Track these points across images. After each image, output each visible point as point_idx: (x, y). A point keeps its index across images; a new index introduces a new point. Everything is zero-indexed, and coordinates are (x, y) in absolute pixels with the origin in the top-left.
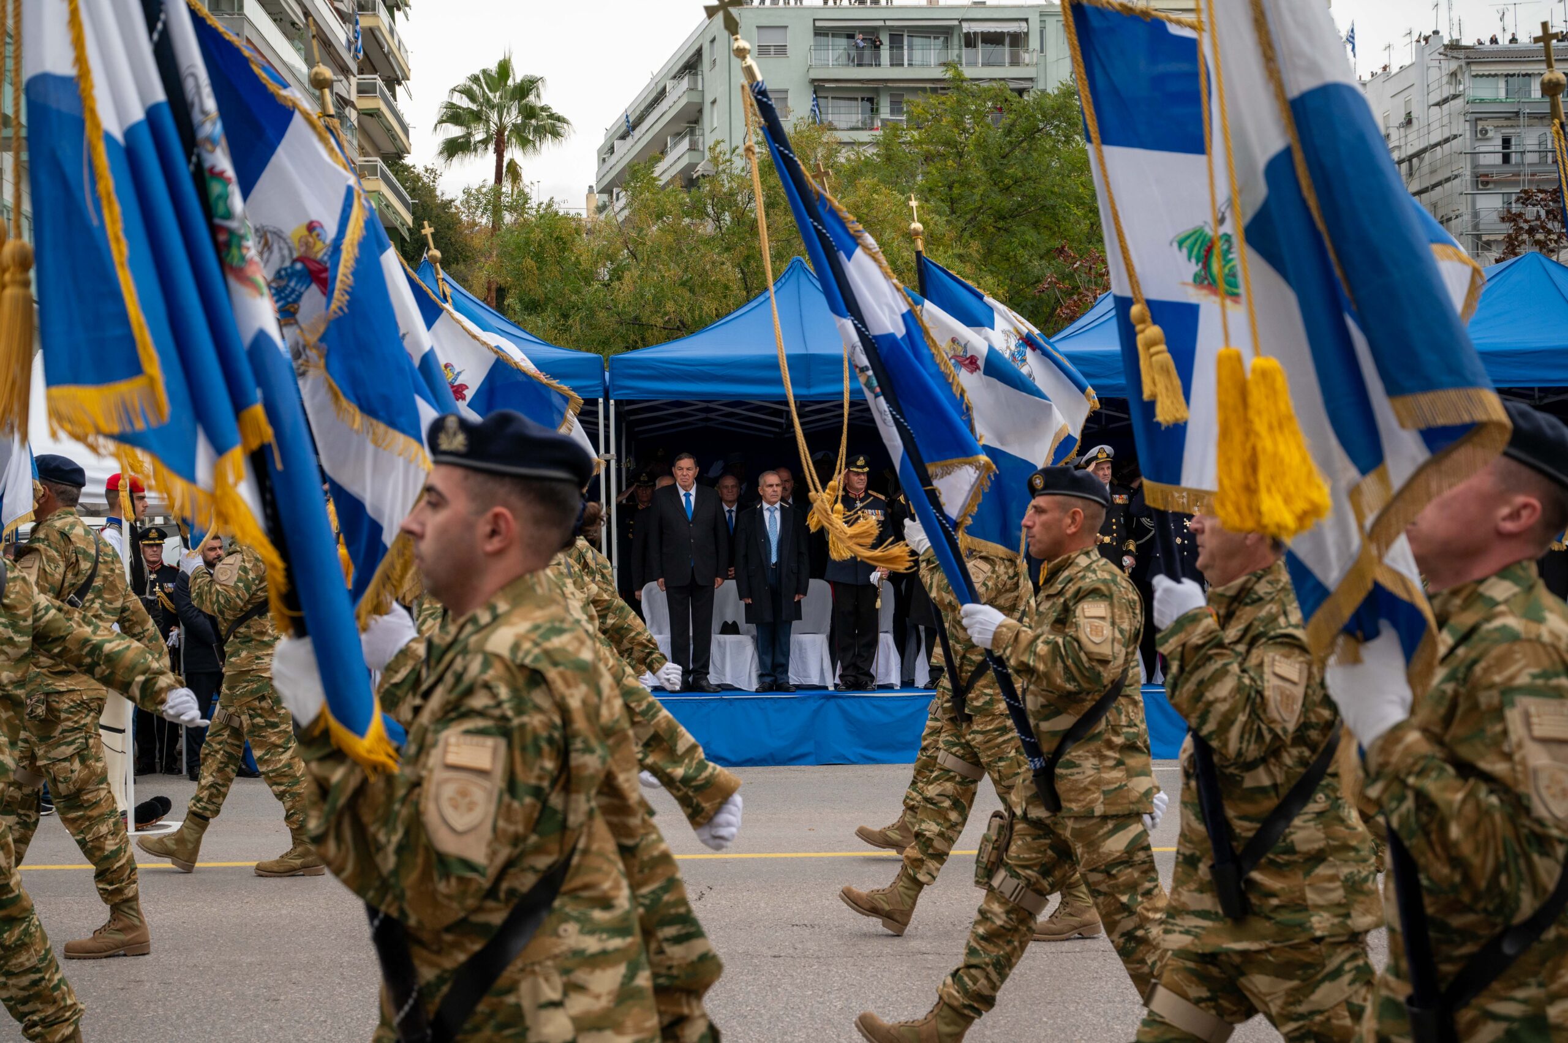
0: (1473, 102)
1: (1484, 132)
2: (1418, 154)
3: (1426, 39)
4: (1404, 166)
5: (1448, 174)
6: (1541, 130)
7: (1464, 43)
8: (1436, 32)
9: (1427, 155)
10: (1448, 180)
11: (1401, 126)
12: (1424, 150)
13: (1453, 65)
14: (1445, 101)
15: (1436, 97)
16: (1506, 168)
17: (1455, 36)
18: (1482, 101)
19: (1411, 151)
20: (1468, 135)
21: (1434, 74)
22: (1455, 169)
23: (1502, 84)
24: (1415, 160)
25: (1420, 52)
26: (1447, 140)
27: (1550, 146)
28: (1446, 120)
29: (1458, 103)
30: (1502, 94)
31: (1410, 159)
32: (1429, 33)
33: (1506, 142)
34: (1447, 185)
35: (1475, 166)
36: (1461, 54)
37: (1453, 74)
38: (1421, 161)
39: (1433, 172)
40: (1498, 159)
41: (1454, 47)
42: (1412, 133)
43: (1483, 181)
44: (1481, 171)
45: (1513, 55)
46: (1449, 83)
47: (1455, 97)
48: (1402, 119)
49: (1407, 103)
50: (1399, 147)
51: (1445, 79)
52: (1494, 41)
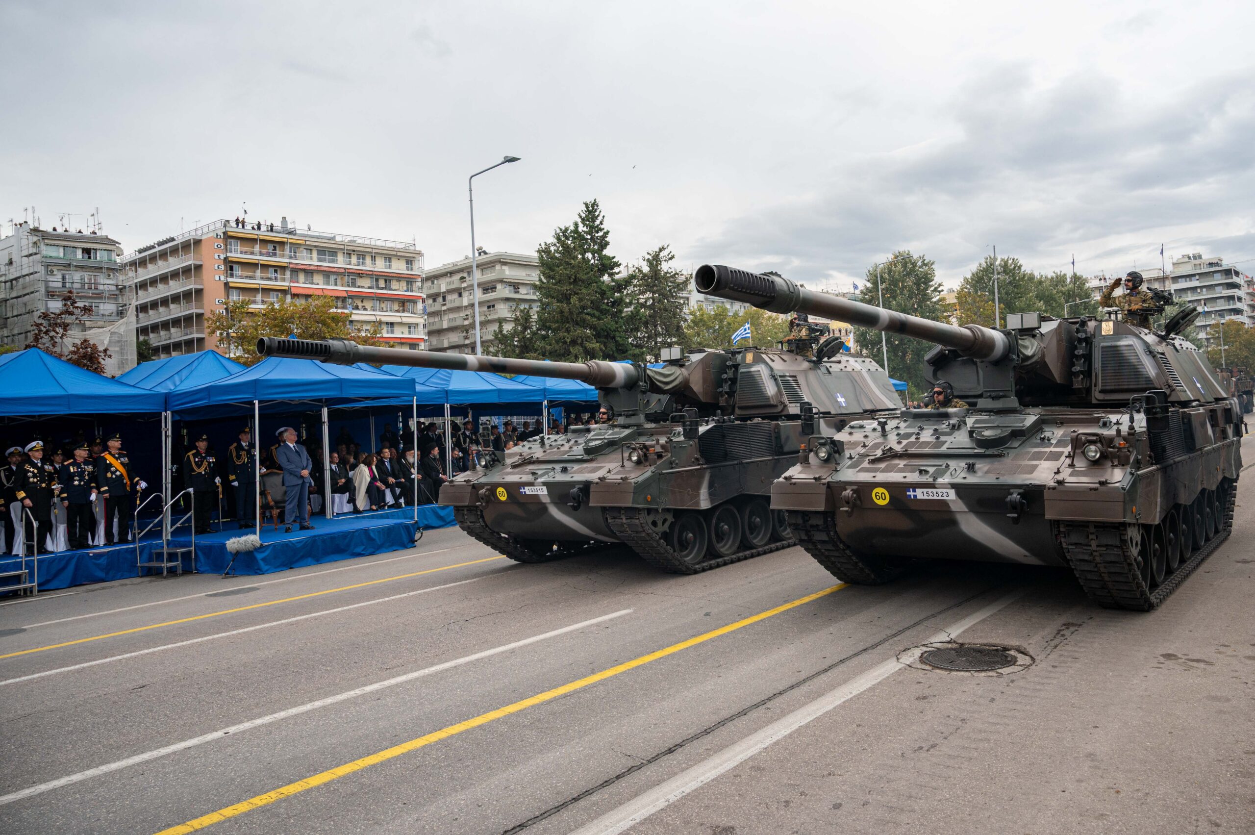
0: (46, 257)
1: (52, 271)
2: (16, 279)
3: (21, 225)
4: (8, 284)
5: (32, 290)
6: (82, 273)
7: (41, 229)
8: (26, 222)
9: (21, 280)
10: (32, 293)
11: (6, 264)
12: (19, 277)
13: (35, 239)
14: (31, 255)
15: (25, 253)
16: (64, 289)
17: (36, 225)
18: (51, 257)
19: (12, 277)
20: (43, 272)
21: (24, 242)
22: (36, 288)
23: (61, 250)
24: (14, 282)
25: (17, 231)
26: (32, 274)
27: (86, 281)
28: (31, 264)
29: (38, 256)
30: (61, 255)
31: (11, 281)
32: (22, 222)
33: (64, 278)
34: (32, 295)
35: (47, 287)
36: (40, 234)
37: (35, 243)
38: (17, 282)
39: (24, 288)
40: (60, 285)
41: (36, 230)
42: (12, 269)
43: (51, 294)
44: (50, 289)
45: (66, 237)
46: (33, 247)
47: (36, 254)
48: (7, 261)
49: (10, 254)
50: (5, 275)
51: (31, 245)
52: (55, 229)
